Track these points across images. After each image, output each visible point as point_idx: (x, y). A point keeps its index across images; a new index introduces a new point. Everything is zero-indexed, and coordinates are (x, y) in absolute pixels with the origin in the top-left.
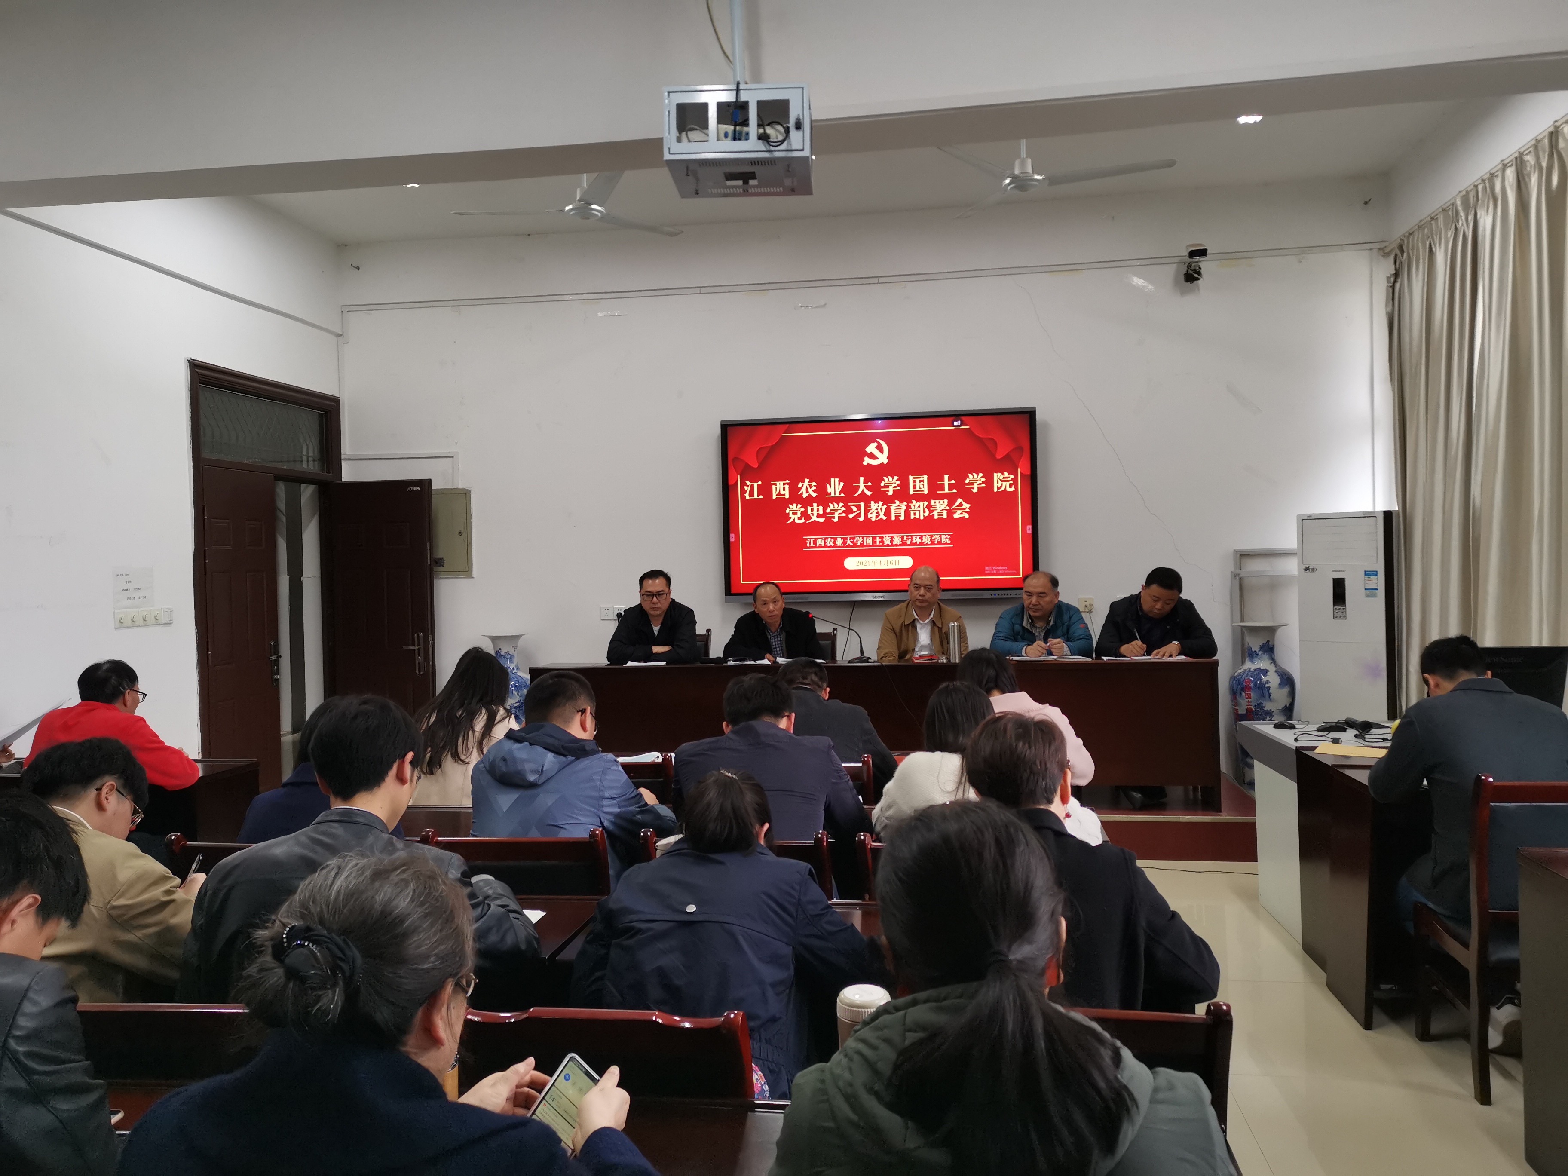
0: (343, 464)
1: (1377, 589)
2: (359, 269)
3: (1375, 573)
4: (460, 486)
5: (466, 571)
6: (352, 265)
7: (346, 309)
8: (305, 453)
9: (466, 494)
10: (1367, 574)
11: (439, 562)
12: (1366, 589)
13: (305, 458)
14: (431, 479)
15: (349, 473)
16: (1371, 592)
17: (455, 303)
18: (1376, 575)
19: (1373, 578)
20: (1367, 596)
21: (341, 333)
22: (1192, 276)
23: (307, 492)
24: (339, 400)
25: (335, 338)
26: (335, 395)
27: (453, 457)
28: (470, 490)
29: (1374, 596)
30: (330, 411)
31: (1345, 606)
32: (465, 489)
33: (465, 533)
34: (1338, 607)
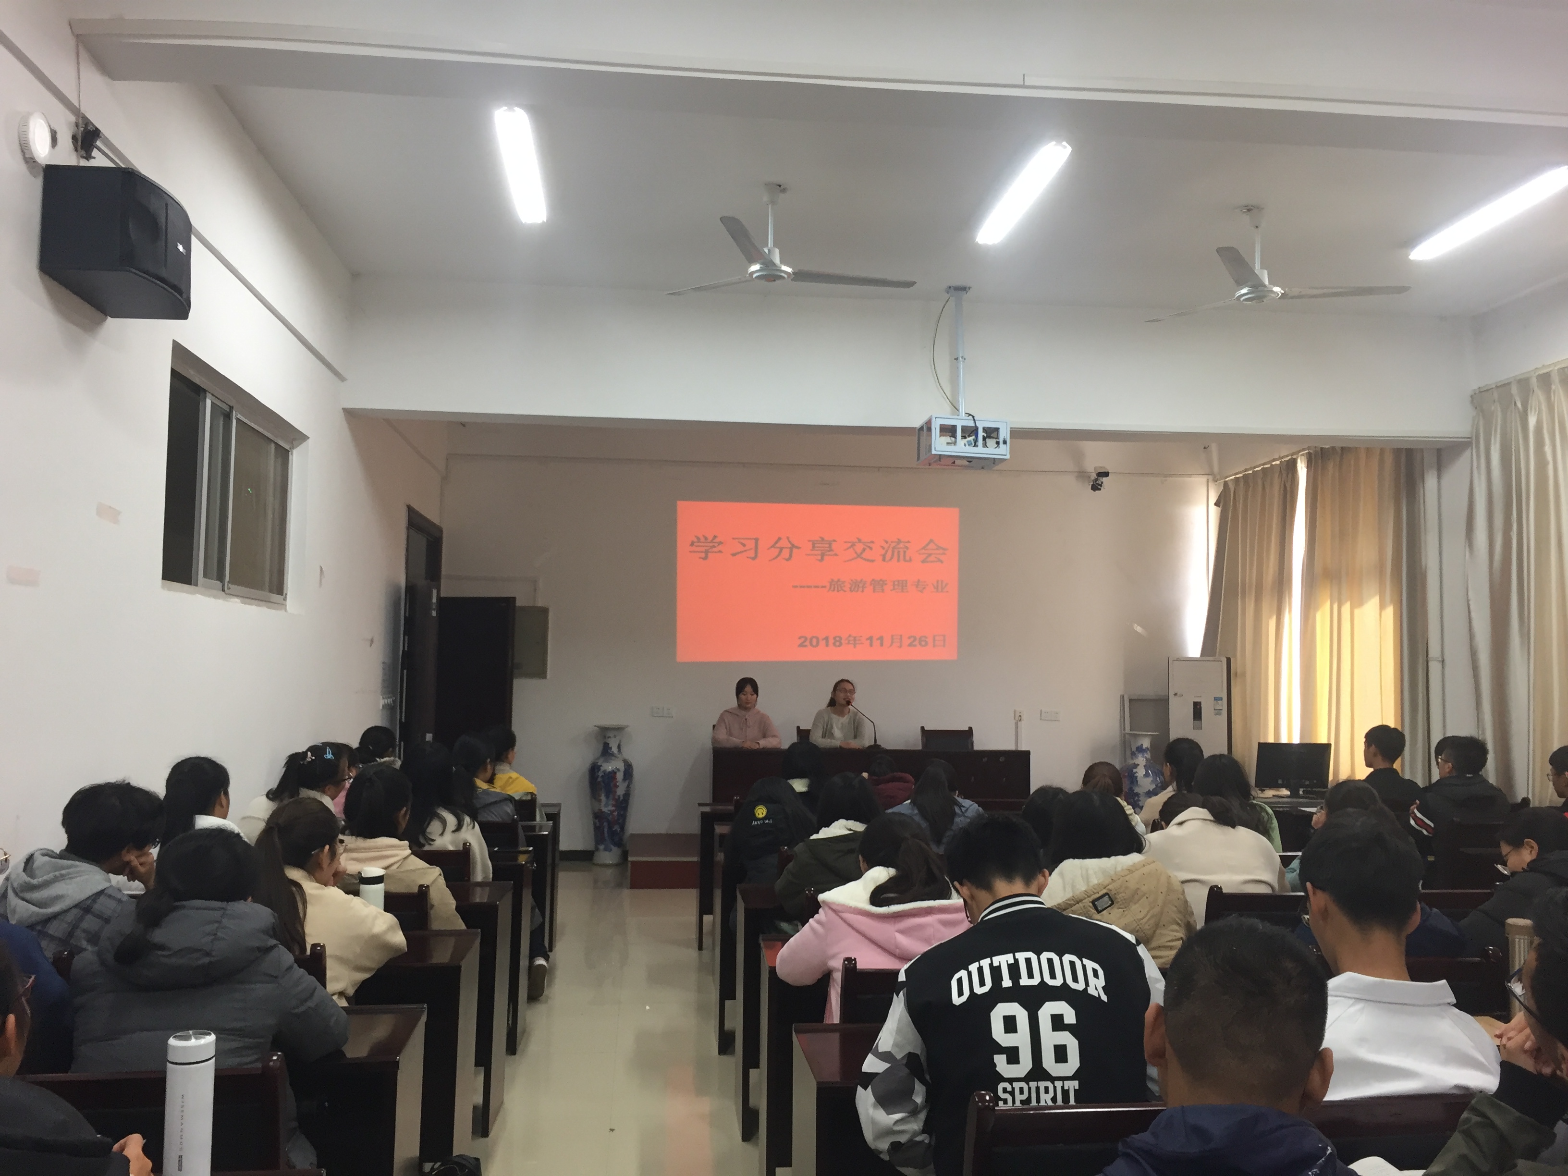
1: (1222, 710)
3: (1221, 699)
4: (540, 604)
5: (541, 674)
7: (451, 457)
10: (1216, 699)
11: (518, 665)
12: (1215, 710)
14: (515, 597)
15: (447, 590)
16: (1218, 712)
18: (1222, 700)
19: (1220, 702)
20: (1216, 715)
21: (445, 476)
22: (1096, 487)
24: (442, 529)
26: (440, 526)
27: (536, 580)
28: (548, 608)
29: (1219, 714)
30: (437, 536)
31: (1201, 721)
32: (545, 607)
33: (542, 642)
34: (1196, 722)
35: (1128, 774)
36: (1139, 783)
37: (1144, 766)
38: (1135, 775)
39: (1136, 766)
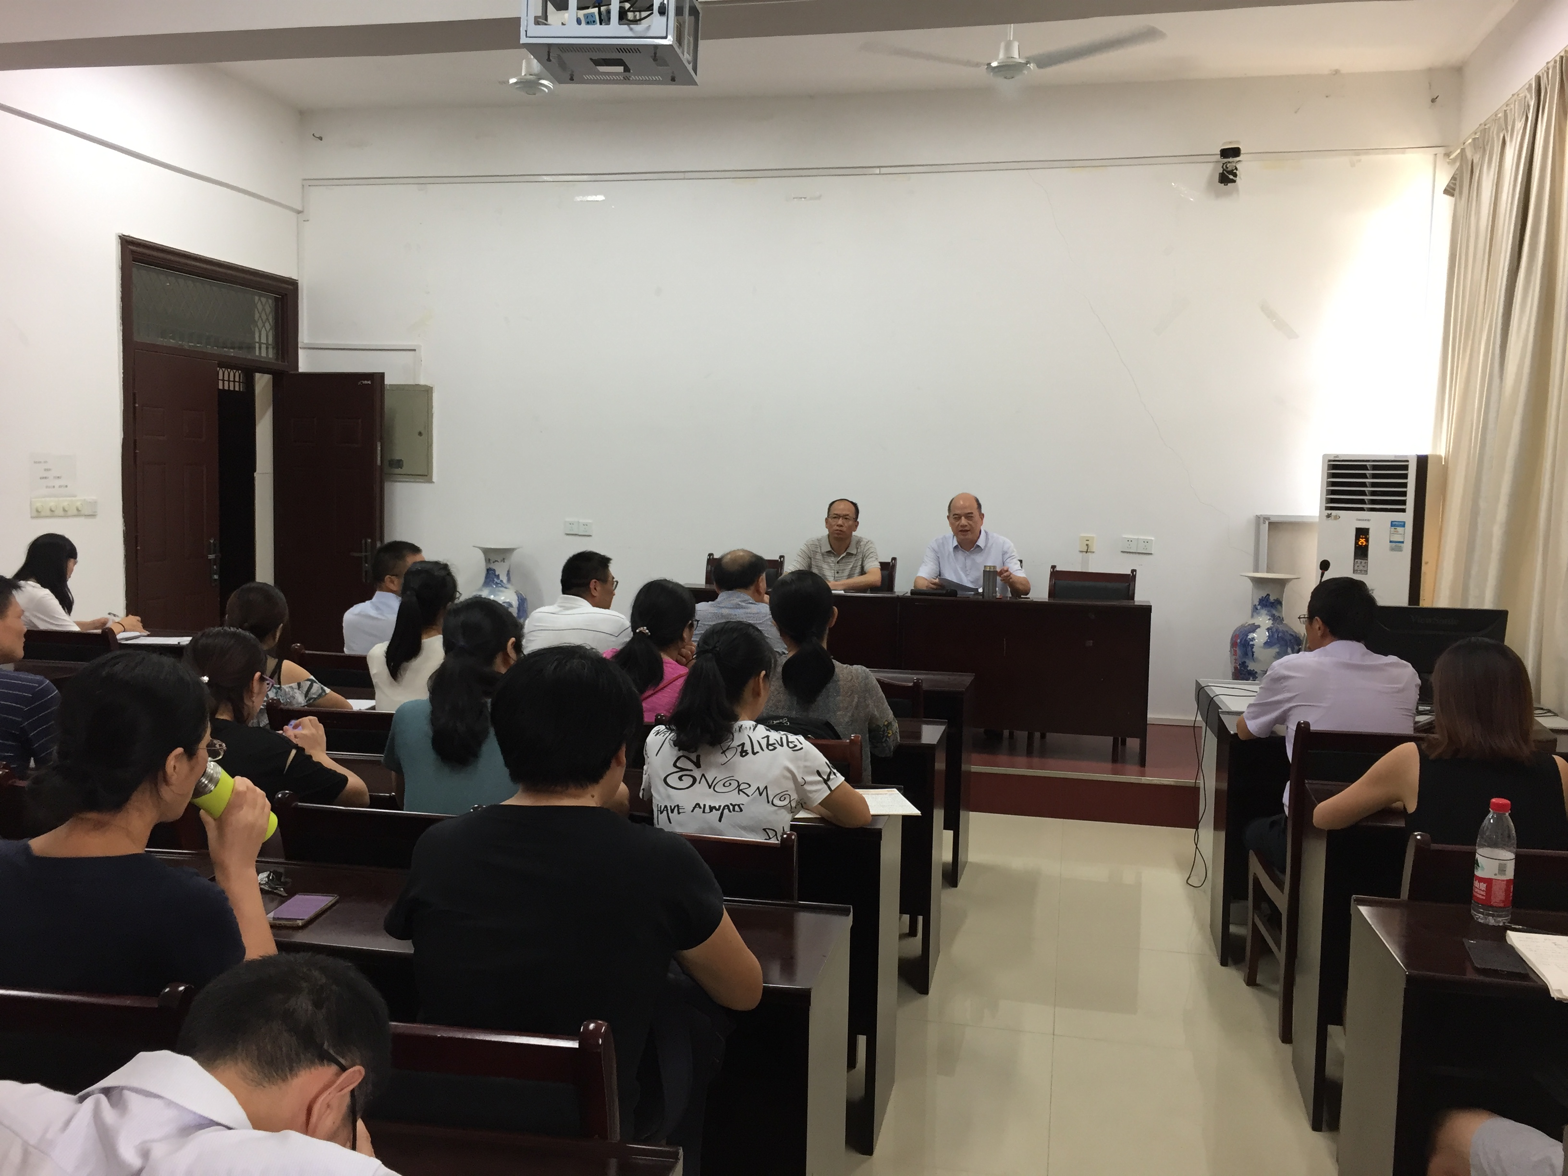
0: (301, 353)
1: (1403, 542)
2: (321, 140)
4: (422, 382)
5: (425, 476)
6: (313, 135)
7: (308, 183)
8: (257, 340)
9: (427, 391)
10: (1394, 524)
11: (399, 464)
12: (1391, 542)
13: (257, 345)
14: (384, 373)
15: (306, 364)
16: (1396, 545)
17: (422, 181)
18: (1404, 526)
19: (1400, 529)
20: (1392, 549)
21: (300, 209)
22: (1227, 177)
23: (262, 383)
24: (297, 283)
25: (293, 215)
26: (293, 278)
27: (415, 350)
28: (432, 387)
29: (1400, 550)
30: (286, 294)
31: (1367, 560)
32: (427, 386)
33: (425, 433)
34: (1359, 561)
35: (1241, 641)
36: (1254, 656)
37: (1268, 629)
38: (1251, 643)
39: (1254, 628)
